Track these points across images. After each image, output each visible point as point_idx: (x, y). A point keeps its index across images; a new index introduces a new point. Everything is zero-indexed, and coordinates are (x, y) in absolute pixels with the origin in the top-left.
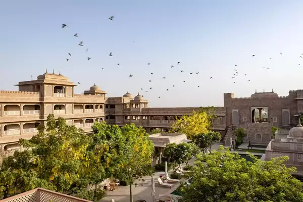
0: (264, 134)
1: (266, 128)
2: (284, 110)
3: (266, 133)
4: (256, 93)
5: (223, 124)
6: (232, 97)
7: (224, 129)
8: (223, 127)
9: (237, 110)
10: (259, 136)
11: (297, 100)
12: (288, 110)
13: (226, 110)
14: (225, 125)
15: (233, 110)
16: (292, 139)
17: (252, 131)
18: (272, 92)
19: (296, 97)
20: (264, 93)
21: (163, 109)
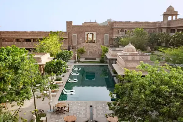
0: (94, 51)
1: (95, 47)
2: (105, 35)
3: (95, 50)
4: (85, 22)
5: (66, 44)
6: (72, 25)
7: (67, 48)
8: (66, 47)
9: (76, 35)
10: (90, 52)
11: (113, 28)
12: (108, 35)
13: (68, 34)
14: (67, 45)
15: (73, 34)
16: (127, 53)
17: (87, 49)
18: (96, 22)
19: (113, 26)
20: (90, 22)
21: (15, 32)
